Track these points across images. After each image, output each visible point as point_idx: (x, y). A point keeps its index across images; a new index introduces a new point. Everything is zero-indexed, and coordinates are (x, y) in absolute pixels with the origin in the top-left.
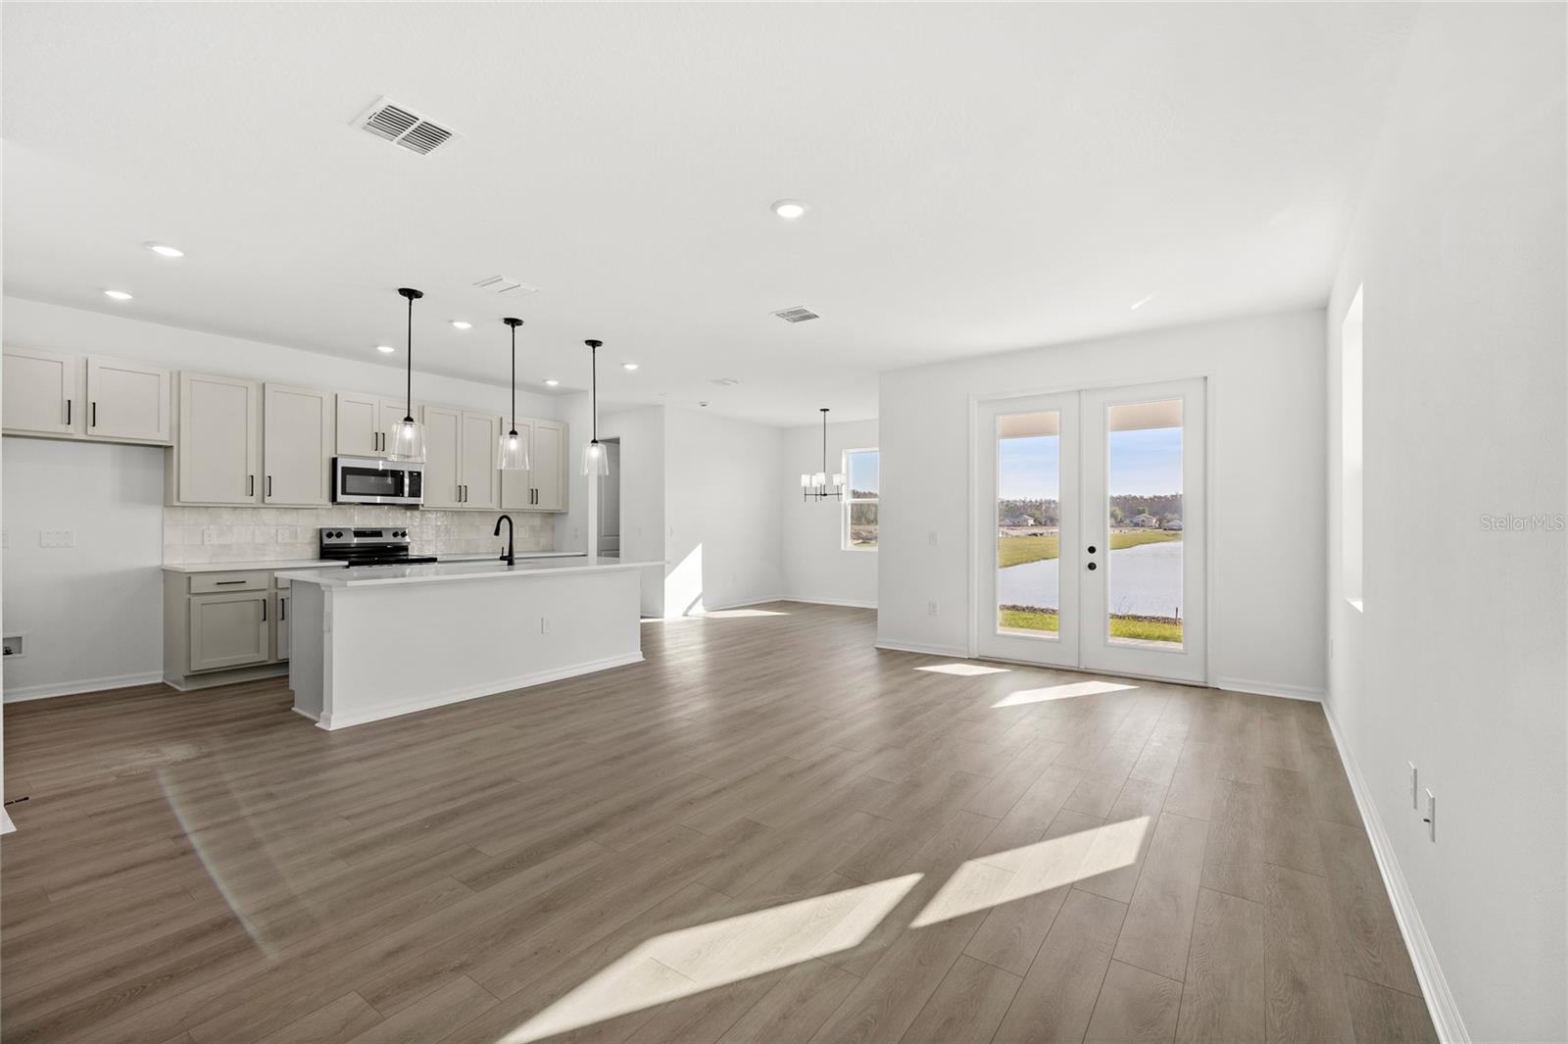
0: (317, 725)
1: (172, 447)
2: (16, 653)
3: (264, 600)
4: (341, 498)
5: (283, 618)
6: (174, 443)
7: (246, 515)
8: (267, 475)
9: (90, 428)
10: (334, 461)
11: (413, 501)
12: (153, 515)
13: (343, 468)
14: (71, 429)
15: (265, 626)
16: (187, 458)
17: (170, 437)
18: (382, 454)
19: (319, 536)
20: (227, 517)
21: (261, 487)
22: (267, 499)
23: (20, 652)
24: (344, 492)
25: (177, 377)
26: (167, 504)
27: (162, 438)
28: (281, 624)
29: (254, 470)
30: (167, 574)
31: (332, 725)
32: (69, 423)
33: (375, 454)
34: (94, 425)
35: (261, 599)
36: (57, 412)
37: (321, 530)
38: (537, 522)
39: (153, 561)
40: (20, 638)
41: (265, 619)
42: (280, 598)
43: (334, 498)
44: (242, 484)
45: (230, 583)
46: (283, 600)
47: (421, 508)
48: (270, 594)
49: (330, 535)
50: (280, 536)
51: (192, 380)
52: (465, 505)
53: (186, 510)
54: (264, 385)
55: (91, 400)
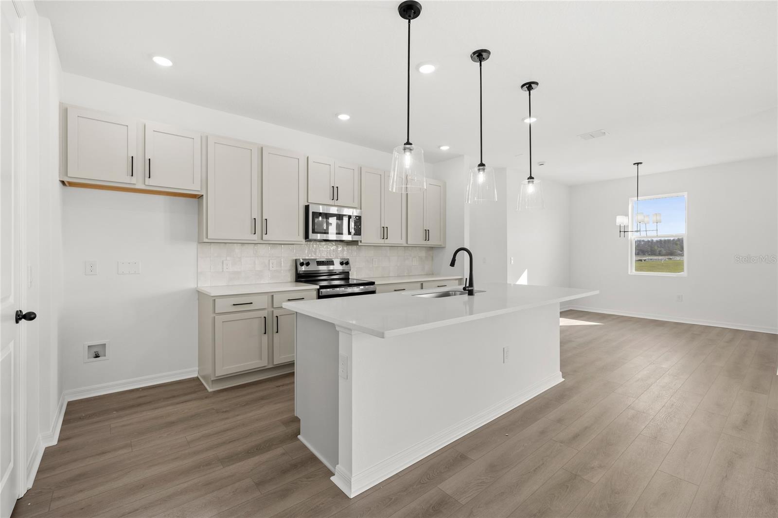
0: (332, 478)
1: (203, 195)
2: (103, 356)
3: (265, 317)
4: (312, 236)
5: (277, 332)
6: (203, 193)
7: (250, 249)
8: (264, 218)
9: (147, 179)
10: (307, 208)
11: (356, 238)
12: (191, 249)
13: (313, 212)
14: (133, 180)
15: (265, 338)
16: (211, 203)
17: (201, 188)
18: (336, 203)
19: (295, 265)
20: (237, 249)
21: (260, 226)
22: (265, 237)
23: (105, 356)
24: (314, 232)
25: (204, 140)
26: (201, 242)
27: (194, 188)
28: (276, 335)
29: (256, 215)
30: (200, 295)
31: (353, 490)
32: (132, 175)
33: (332, 202)
34: (149, 177)
35: (263, 317)
36: (125, 166)
37: (296, 260)
38: (423, 254)
39: (192, 285)
40: (105, 344)
41: (265, 333)
42: (275, 315)
43: (307, 236)
44: (248, 224)
45: (242, 304)
46: (277, 317)
47: (360, 244)
48: (268, 312)
49: (302, 264)
50: (271, 265)
51: (215, 143)
52: (386, 241)
53: (212, 244)
54: (262, 148)
55: (147, 158)
